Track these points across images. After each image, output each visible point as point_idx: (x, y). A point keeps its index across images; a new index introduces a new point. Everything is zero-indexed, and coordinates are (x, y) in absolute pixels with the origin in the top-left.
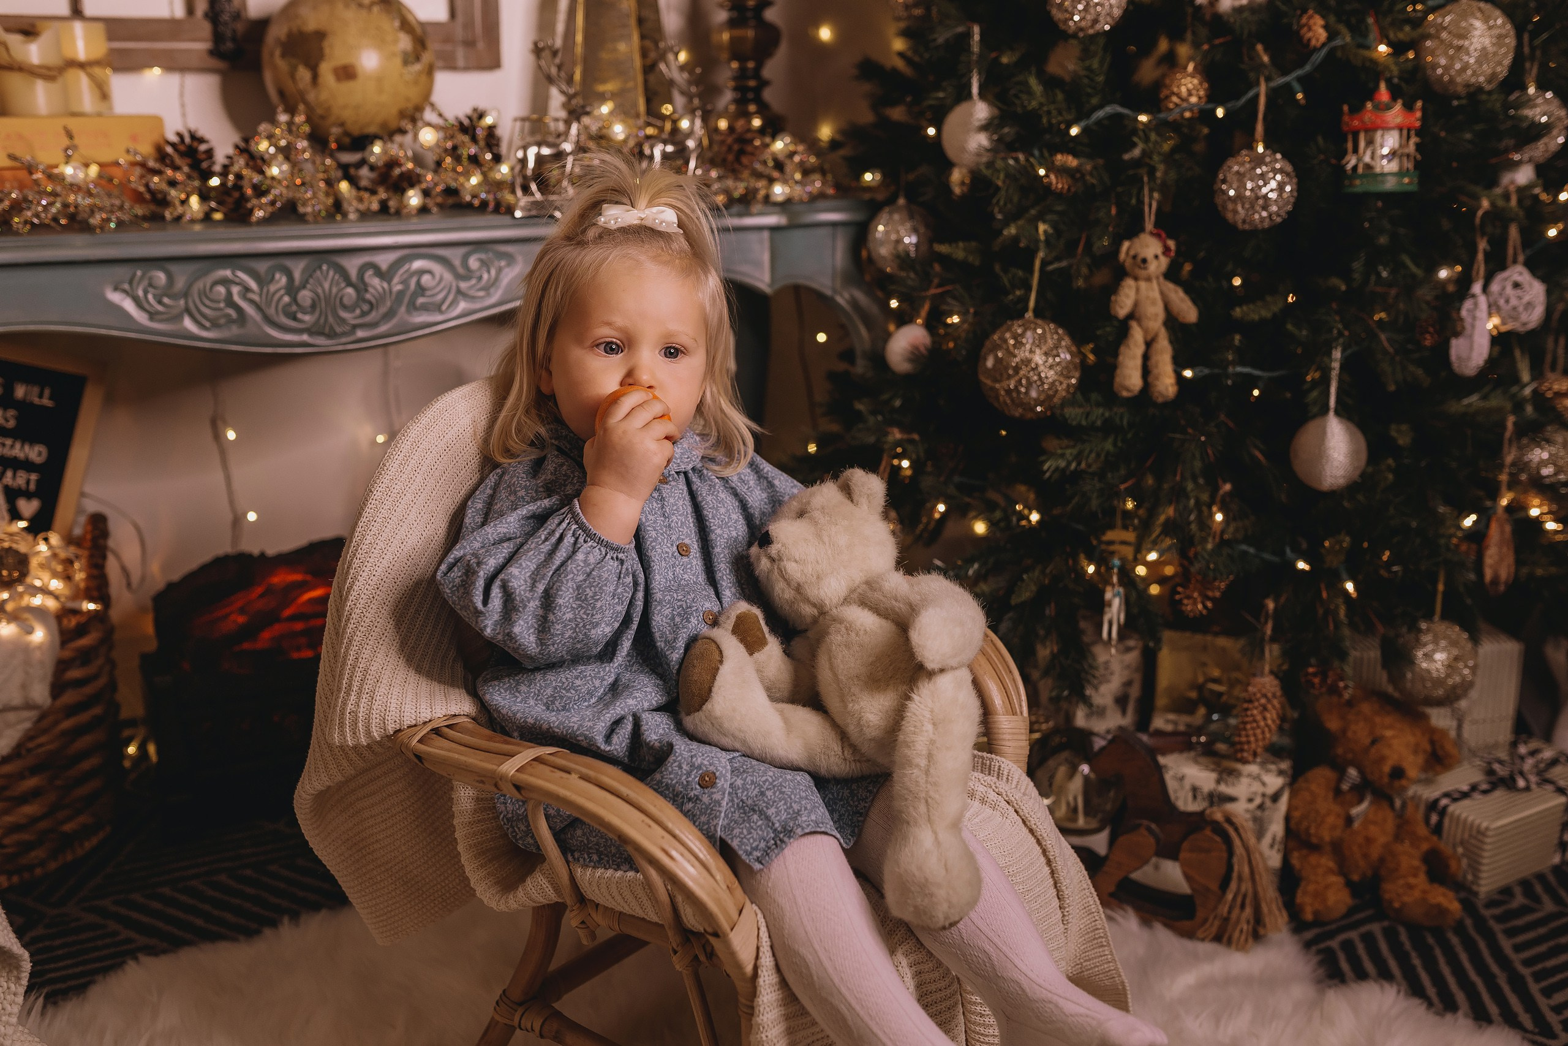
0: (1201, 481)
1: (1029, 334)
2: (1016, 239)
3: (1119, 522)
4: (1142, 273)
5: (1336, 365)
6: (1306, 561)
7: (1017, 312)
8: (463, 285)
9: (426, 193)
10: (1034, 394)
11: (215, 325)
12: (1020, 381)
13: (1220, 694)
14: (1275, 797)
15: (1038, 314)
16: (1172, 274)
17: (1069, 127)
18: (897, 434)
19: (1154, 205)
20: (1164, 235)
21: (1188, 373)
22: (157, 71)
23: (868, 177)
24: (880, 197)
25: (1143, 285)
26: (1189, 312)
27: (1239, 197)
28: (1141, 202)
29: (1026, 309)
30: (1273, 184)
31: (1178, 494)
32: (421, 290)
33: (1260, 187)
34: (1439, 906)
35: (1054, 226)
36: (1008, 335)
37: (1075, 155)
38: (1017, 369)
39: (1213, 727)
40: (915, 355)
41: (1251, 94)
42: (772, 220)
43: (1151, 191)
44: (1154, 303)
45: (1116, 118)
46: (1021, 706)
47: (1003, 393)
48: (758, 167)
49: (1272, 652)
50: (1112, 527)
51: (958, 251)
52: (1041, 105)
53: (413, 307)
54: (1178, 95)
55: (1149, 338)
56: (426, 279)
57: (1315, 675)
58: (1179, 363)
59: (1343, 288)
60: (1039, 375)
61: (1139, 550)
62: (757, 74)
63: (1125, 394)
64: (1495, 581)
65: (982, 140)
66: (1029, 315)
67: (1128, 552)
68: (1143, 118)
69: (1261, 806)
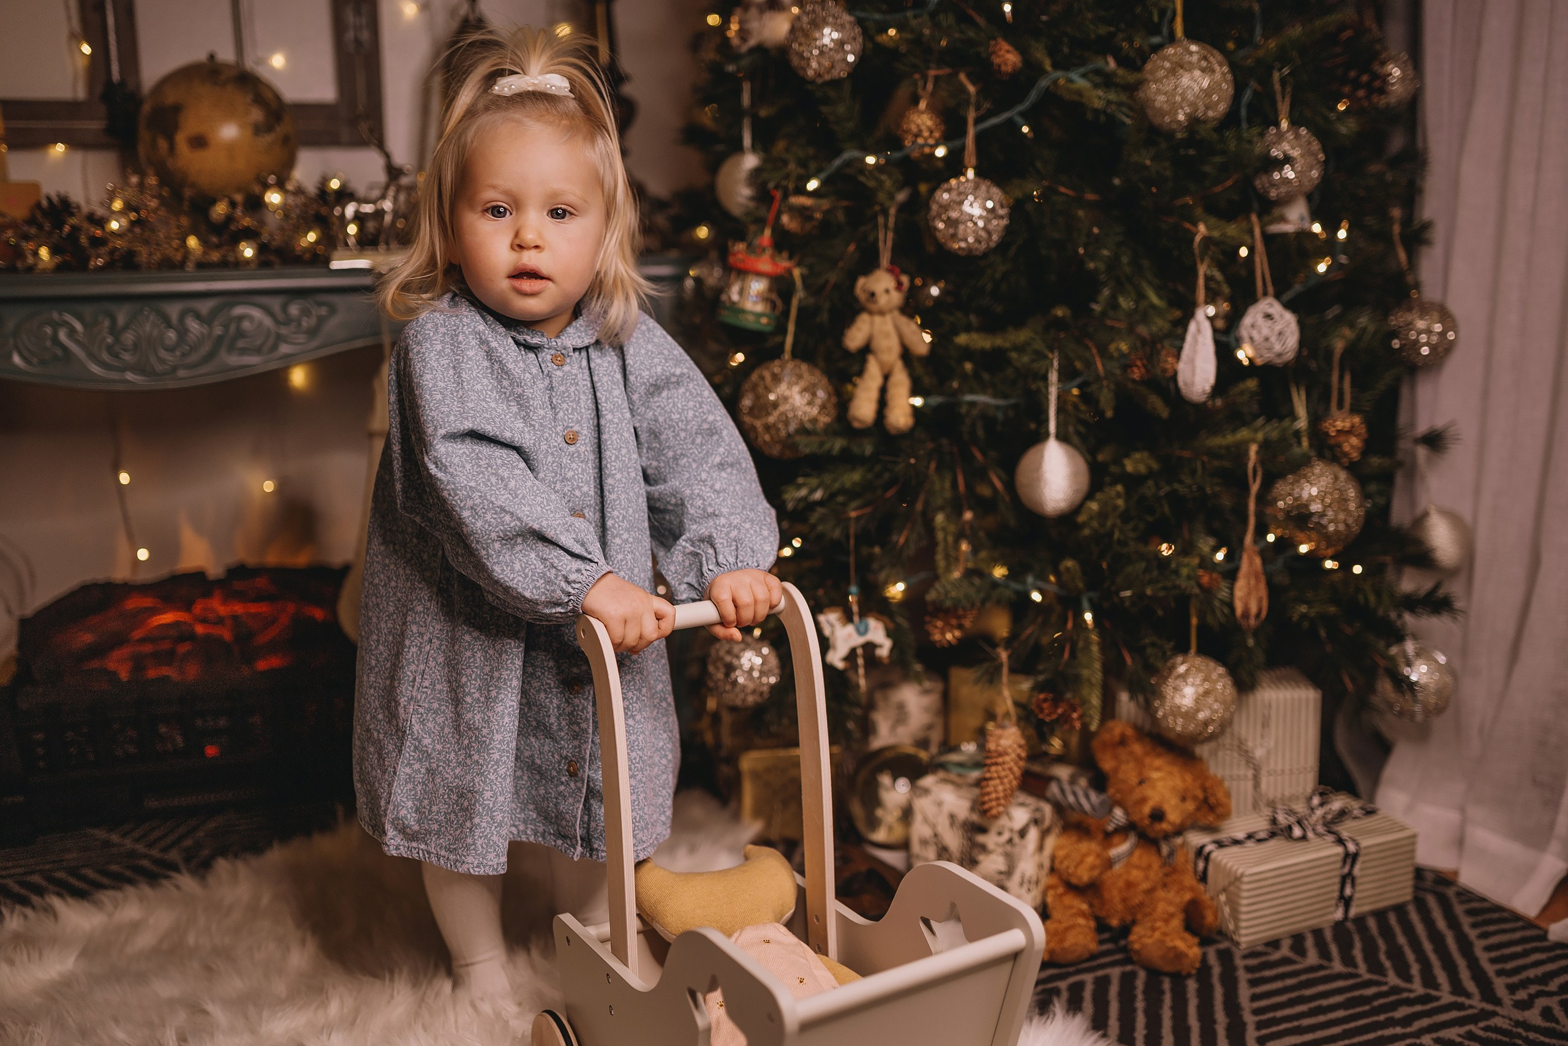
4: (874, 307)
6: (1042, 593)
8: (284, 331)
9: (261, 248)
11: (42, 361)
12: (778, 418)
14: (1023, 833)
19: (889, 243)
20: (897, 270)
21: (920, 402)
22: (60, 148)
25: (878, 319)
26: (919, 345)
28: (877, 239)
32: (240, 335)
34: (1175, 948)
36: (766, 374)
37: (814, 199)
38: (775, 405)
43: (886, 231)
44: (887, 335)
47: (761, 430)
53: (230, 349)
54: (910, 134)
55: (886, 370)
56: (245, 324)
63: (856, 424)
64: (1246, 614)
65: (746, 191)
66: (786, 357)
68: (871, 160)
69: (1010, 841)
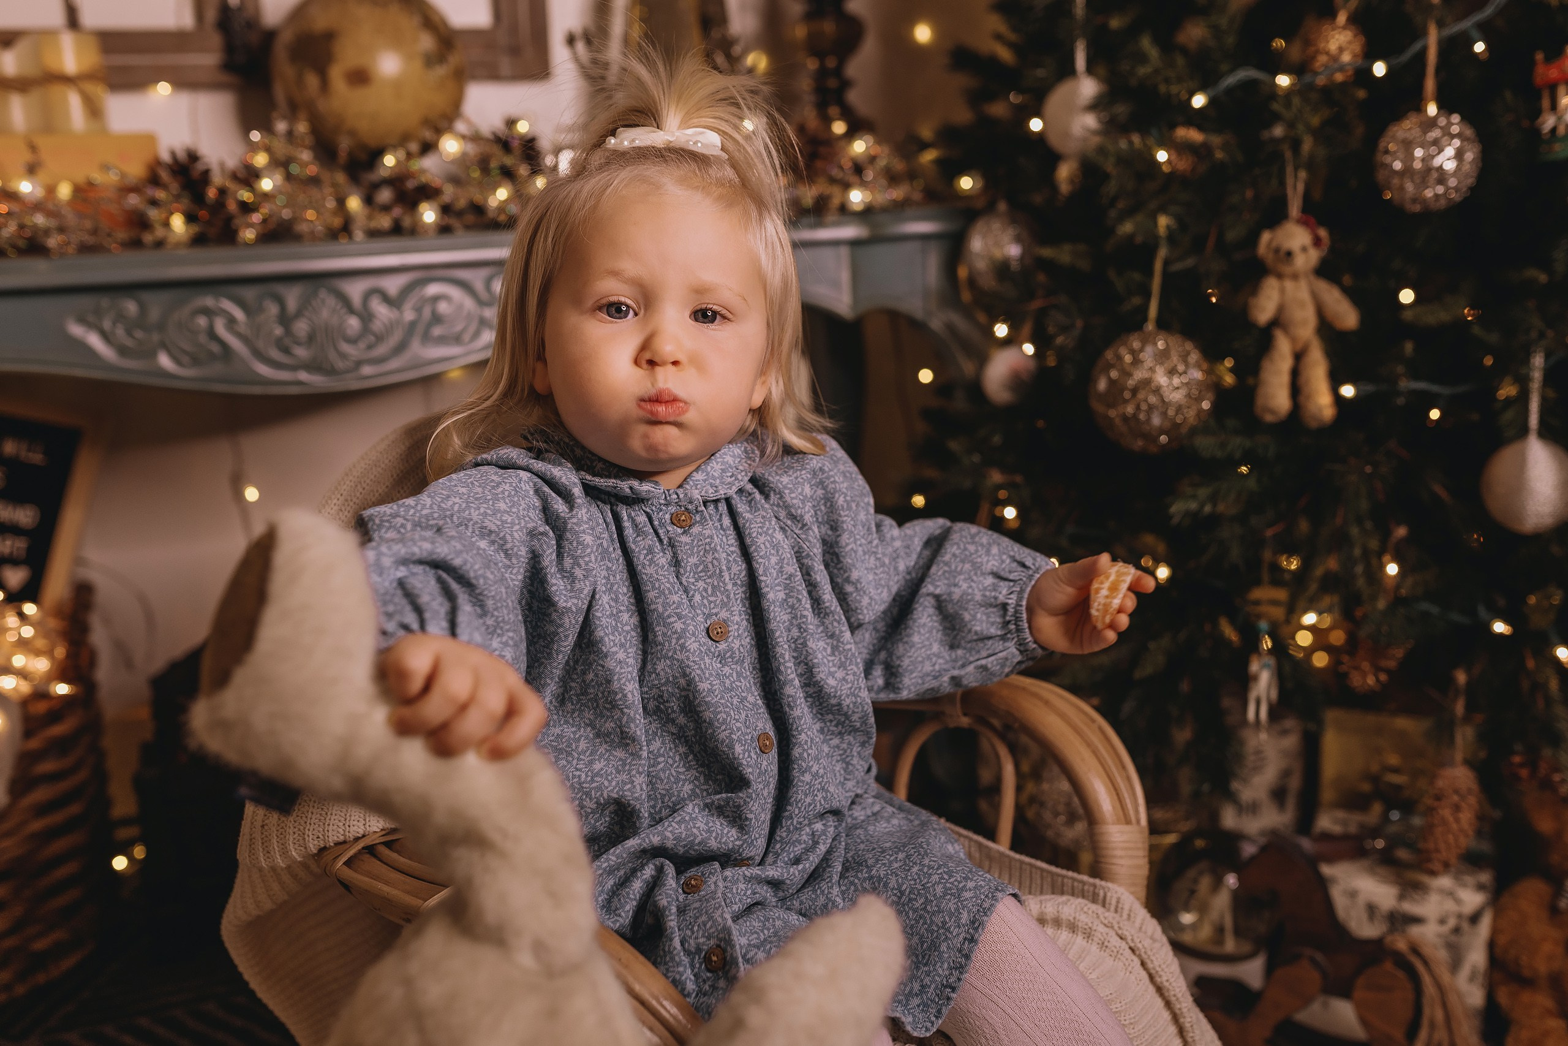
0: (1369, 525)
1: (1149, 350)
2: (1131, 237)
3: (1266, 576)
4: (1287, 270)
5: (1537, 375)
6: (1506, 621)
7: (1134, 323)
9: (446, 210)
10: (1156, 421)
11: (196, 361)
12: (1138, 408)
13: (1398, 788)
14: (1475, 918)
15: (1163, 325)
16: (1325, 271)
17: (1192, 94)
18: (996, 477)
19: (1301, 187)
20: (1312, 221)
21: (1348, 391)
22: (164, 87)
23: (966, 183)
24: (980, 204)
25: (1289, 285)
26: (1348, 317)
27: (1408, 171)
28: (1283, 182)
29: (1145, 319)
30: (1450, 151)
31: (1340, 542)
32: (437, 319)
33: (1433, 157)
35: (1179, 219)
36: (1123, 351)
37: (1200, 128)
38: (1135, 391)
39: (1392, 829)
40: (1017, 382)
41: (1417, 47)
42: (849, 232)
43: (1296, 169)
44: (1301, 305)
45: (1250, 86)
46: (1137, 812)
47: (1118, 421)
48: (835, 172)
49: (1464, 736)
50: (1257, 582)
51: (1063, 254)
52: (1156, 71)
53: (426, 338)
54: (1327, 53)
55: (1299, 346)
56: (443, 307)
57: (1522, 765)
58: (1336, 381)
59: (1543, 278)
60: (1162, 397)
61: (1293, 610)
62: (838, 72)
63: (1269, 418)
65: (1090, 121)
66: (1150, 326)
67: (1278, 613)
68: (1283, 81)
69: (1457, 930)
